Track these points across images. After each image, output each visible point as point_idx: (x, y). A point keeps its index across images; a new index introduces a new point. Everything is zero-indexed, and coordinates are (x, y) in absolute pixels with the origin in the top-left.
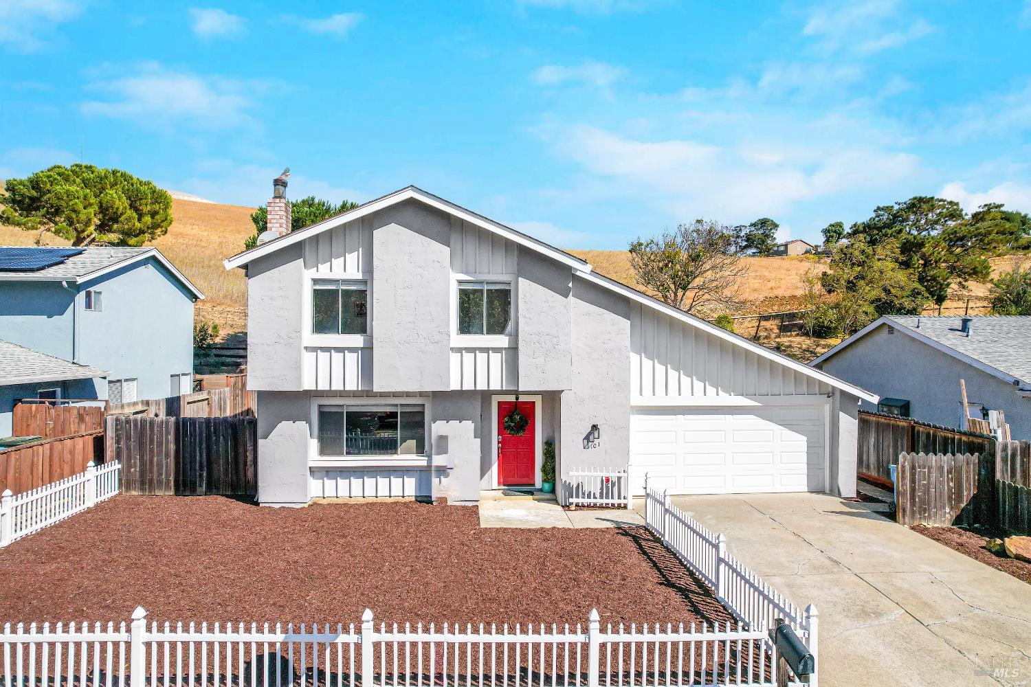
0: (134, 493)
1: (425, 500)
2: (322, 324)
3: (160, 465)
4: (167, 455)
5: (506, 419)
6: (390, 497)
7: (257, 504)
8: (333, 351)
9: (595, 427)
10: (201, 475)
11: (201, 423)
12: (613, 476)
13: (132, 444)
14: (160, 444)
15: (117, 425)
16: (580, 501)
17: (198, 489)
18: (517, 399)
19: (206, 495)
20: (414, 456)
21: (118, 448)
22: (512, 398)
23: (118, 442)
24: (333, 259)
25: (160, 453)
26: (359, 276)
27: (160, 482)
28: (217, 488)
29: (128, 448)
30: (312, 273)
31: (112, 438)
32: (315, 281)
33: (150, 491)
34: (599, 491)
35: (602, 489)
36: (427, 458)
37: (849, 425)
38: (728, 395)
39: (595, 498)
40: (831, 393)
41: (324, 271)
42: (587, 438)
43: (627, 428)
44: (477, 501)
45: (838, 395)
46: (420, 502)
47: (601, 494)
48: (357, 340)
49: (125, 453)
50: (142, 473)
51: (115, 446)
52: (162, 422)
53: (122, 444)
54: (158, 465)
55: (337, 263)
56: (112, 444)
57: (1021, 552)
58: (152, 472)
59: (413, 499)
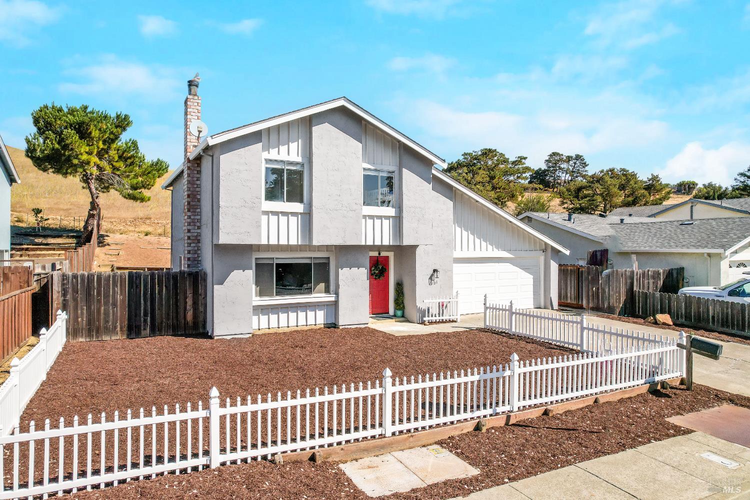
0: (81, 340)
1: (332, 326)
2: (272, 194)
3: (107, 314)
4: (114, 305)
5: (373, 268)
6: (307, 325)
7: (211, 337)
8: (280, 215)
9: (435, 271)
10: (145, 321)
11: (146, 277)
12: (445, 300)
13: (79, 296)
14: (107, 296)
15: (63, 280)
16: (430, 318)
17: (143, 332)
18: (379, 254)
19: (150, 336)
20: (324, 295)
21: (64, 300)
22: (376, 254)
23: (64, 295)
24: (280, 146)
25: (106, 303)
26: (299, 159)
27: (106, 328)
28: (160, 330)
29: (75, 300)
30: (265, 155)
31: (58, 292)
32: (268, 161)
33: (97, 337)
34: (438, 312)
35: (439, 311)
36: (334, 295)
37: (554, 267)
38: (497, 250)
39: (435, 316)
40: (545, 248)
41: (273, 154)
42: (431, 278)
43: (452, 271)
44: (367, 324)
45: (549, 250)
46: (329, 328)
47: (439, 314)
48: (298, 207)
49: (71, 304)
50: (89, 322)
51: (61, 299)
52: (109, 276)
53: (69, 297)
54: (105, 314)
55: (284, 149)
56: (58, 297)
57: (665, 321)
58: (99, 320)
59: (323, 326)
